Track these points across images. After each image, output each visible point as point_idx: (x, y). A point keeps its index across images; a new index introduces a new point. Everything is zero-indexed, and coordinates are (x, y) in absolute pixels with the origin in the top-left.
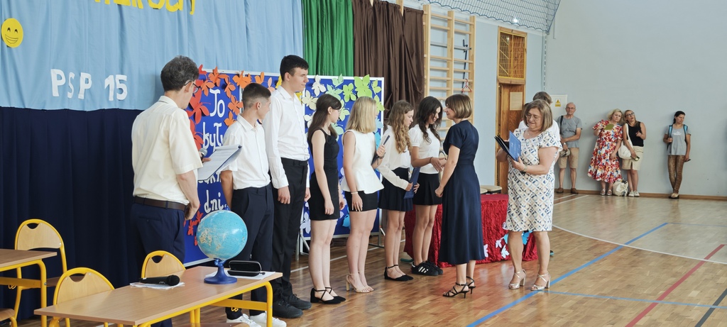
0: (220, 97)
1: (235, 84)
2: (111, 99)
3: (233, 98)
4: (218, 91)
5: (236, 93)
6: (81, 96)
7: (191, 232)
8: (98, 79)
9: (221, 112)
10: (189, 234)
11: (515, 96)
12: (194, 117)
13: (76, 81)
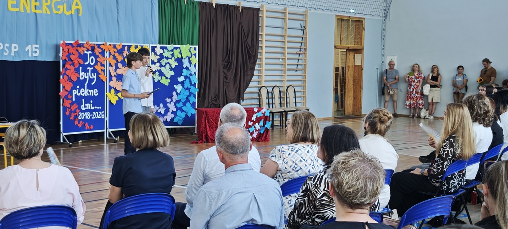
0: (91, 55)
1: (102, 49)
2: (30, 55)
3: (100, 56)
4: (91, 52)
5: (103, 53)
6: (13, 54)
7: (72, 118)
8: (22, 47)
9: (92, 61)
10: (71, 119)
11: (358, 56)
12: (73, 64)
13: (10, 48)
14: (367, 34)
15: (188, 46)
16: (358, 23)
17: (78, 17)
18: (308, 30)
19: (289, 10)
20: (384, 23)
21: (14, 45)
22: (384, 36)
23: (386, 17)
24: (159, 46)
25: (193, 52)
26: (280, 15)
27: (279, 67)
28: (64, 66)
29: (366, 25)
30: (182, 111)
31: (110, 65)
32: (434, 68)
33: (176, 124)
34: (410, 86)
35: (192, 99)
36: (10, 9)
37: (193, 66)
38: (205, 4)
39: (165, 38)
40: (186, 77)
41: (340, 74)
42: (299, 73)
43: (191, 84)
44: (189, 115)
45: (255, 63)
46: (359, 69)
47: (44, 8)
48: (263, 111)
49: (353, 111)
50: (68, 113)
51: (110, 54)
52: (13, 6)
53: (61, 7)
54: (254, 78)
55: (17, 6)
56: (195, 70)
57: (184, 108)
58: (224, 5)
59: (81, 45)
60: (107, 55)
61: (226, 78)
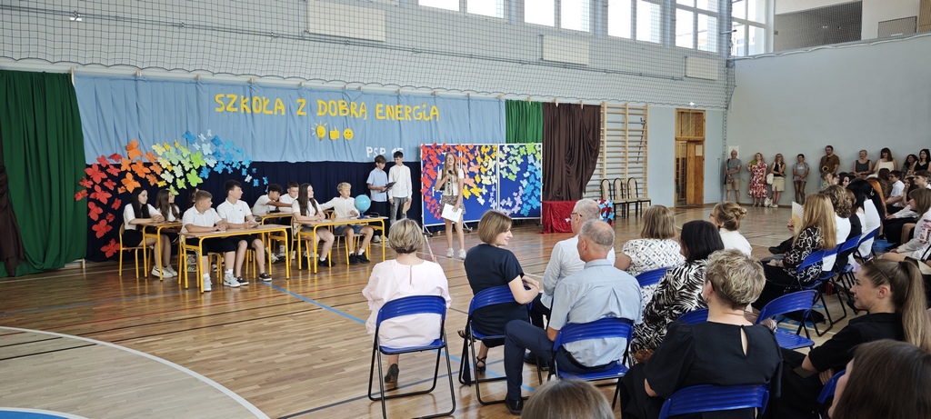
10: (431, 212)
11: (699, 148)
12: (432, 164)
13: (378, 151)
14: (708, 126)
15: (534, 144)
16: (699, 115)
17: (436, 122)
18: (648, 124)
19: (630, 105)
20: (725, 114)
21: (382, 149)
22: (725, 128)
23: (727, 108)
24: (506, 145)
25: (538, 149)
26: (620, 111)
27: (620, 160)
28: (424, 166)
29: (707, 117)
30: (528, 204)
31: (464, 164)
32: (779, 158)
33: (523, 216)
34: (753, 175)
35: (537, 193)
36: (378, 117)
37: (537, 162)
38: (549, 103)
39: (512, 137)
40: (531, 173)
41: (681, 165)
42: (640, 165)
43: (536, 179)
44: (535, 208)
45: (596, 157)
46: (700, 160)
47: (407, 115)
48: (606, 203)
49: (695, 201)
50: (428, 208)
51: (463, 154)
52: (380, 114)
53: (420, 114)
54: (596, 172)
55: (384, 114)
56: (539, 165)
57: (529, 201)
58: (566, 104)
59: (438, 147)
60: (460, 155)
61: (569, 172)
